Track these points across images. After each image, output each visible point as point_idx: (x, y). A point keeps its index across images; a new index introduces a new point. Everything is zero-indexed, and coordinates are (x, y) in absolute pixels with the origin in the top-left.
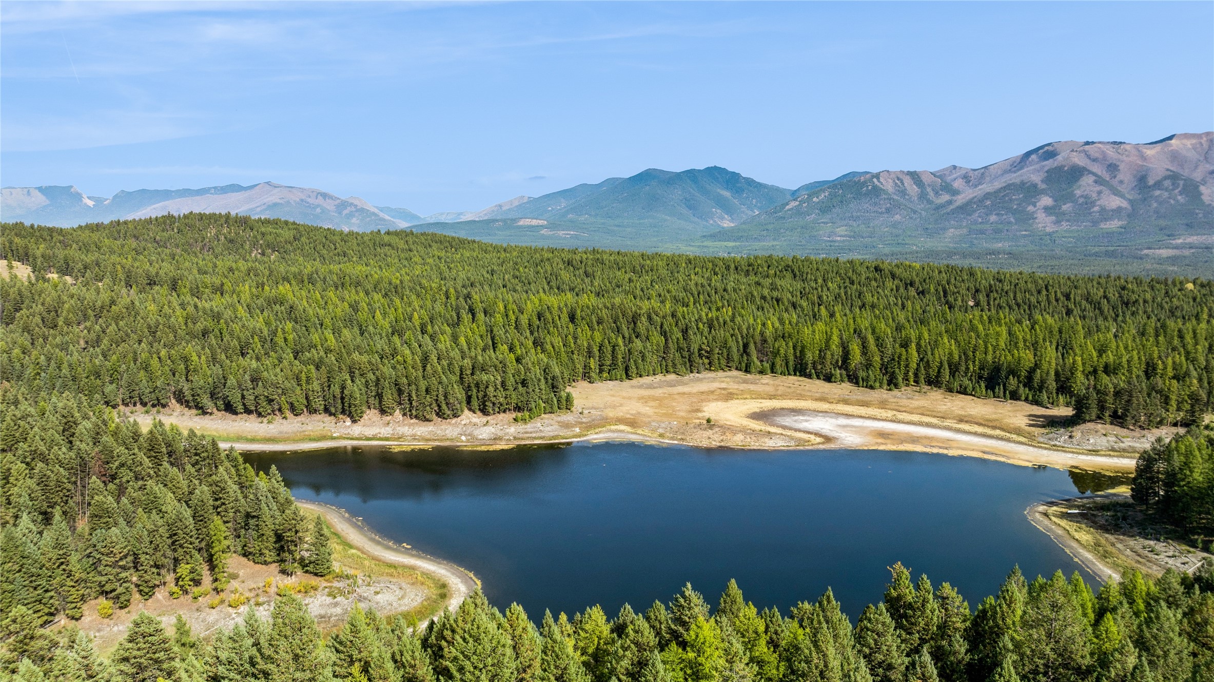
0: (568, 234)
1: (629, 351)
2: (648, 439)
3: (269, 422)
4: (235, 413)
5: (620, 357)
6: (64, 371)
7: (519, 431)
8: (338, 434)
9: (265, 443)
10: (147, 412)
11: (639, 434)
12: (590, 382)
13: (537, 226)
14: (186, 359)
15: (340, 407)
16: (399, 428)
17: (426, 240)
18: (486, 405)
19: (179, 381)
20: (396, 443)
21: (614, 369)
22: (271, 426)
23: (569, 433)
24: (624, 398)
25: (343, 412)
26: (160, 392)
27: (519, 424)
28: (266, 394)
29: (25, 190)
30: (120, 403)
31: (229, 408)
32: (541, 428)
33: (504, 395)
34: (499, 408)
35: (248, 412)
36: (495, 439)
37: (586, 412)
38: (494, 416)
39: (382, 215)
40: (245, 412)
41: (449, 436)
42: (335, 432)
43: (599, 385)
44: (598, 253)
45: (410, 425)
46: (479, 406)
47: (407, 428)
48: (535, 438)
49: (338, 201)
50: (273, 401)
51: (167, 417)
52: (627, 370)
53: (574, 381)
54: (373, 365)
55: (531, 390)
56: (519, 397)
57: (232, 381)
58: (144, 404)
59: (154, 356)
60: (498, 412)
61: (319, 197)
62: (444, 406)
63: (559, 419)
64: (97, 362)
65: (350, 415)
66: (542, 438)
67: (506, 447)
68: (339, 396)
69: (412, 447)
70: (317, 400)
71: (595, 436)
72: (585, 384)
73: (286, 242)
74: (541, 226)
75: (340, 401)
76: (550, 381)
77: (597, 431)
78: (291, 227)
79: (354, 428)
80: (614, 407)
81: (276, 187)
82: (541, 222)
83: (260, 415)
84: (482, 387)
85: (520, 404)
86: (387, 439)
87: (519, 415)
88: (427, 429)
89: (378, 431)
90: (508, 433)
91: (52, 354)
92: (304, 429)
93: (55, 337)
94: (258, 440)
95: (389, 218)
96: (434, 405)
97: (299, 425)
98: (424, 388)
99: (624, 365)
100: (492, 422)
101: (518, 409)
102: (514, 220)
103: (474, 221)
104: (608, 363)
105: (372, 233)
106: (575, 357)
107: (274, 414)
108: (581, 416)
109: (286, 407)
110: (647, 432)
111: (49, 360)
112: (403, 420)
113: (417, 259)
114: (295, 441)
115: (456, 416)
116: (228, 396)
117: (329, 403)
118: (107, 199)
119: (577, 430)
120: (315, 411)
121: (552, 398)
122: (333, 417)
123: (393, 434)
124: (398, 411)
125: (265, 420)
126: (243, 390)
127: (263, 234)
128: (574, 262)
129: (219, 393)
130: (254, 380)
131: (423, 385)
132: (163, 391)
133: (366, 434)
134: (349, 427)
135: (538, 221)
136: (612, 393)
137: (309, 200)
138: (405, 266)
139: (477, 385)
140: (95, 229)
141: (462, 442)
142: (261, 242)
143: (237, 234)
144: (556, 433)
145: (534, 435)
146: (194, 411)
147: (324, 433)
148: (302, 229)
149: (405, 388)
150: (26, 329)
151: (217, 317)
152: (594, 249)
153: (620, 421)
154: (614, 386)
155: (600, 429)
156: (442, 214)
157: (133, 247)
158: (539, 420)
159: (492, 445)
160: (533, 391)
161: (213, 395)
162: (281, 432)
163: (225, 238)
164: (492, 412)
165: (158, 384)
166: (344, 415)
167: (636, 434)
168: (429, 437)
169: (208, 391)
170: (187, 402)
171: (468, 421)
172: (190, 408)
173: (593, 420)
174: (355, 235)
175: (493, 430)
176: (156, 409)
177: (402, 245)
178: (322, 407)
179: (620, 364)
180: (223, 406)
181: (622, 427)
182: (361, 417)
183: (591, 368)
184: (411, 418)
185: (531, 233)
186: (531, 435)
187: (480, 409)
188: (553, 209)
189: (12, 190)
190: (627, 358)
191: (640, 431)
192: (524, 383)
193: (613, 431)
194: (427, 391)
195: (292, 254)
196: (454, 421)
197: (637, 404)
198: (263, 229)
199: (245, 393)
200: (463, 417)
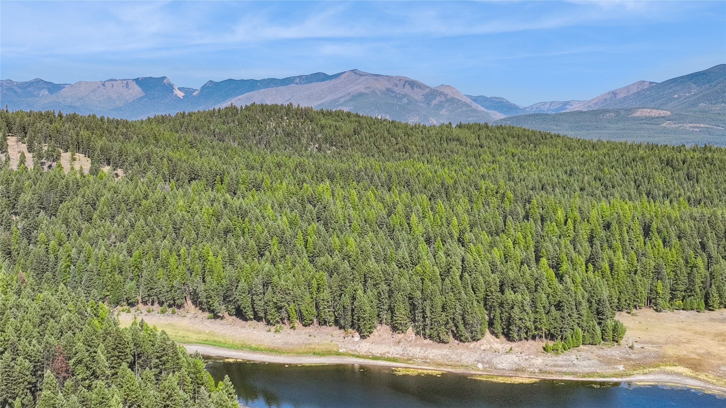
0: (696, 127)
1: (711, 274)
2: (711, 386)
3: (277, 331)
4: (246, 320)
5: (698, 281)
6: (90, 264)
7: (547, 362)
8: (345, 350)
9: (267, 354)
10: (163, 312)
11: (700, 380)
12: (656, 310)
13: (658, 118)
14: (202, 258)
15: (350, 319)
16: (410, 349)
17: (502, 134)
18: (510, 330)
19: (193, 281)
20: (403, 365)
21: (689, 296)
22: (278, 336)
23: (610, 371)
24: (696, 333)
25: (352, 326)
26: (176, 291)
27: (549, 354)
28: (275, 300)
29: (124, 81)
30: (140, 301)
31: (240, 314)
32: (576, 362)
33: (533, 319)
34: (526, 333)
35: (258, 318)
36: (517, 370)
37: (636, 346)
38: (520, 343)
39: (474, 105)
40: (255, 319)
41: (464, 362)
42: (341, 348)
43: (667, 314)
44: (710, 150)
45: (422, 346)
46: (503, 329)
47: (419, 348)
48: (566, 373)
49: (427, 90)
50: (281, 308)
51: (181, 319)
52: (707, 298)
53: (635, 307)
54: (389, 274)
55: (567, 314)
56: (552, 322)
57: (243, 285)
58: (161, 304)
59: (174, 253)
60: (526, 339)
61: (407, 86)
62: (461, 327)
63: (601, 352)
64: (121, 257)
65: (359, 330)
66: (573, 374)
67: (527, 381)
68: (349, 308)
69: (420, 371)
70: (327, 310)
71: (642, 377)
72: (649, 312)
73: (345, 136)
74: (663, 117)
75: (350, 313)
76: (595, 306)
77: (646, 371)
78: (353, 119)
79: (362, 345)
80: (678, 343)
81: (361, 75)
82: (663, 113)
83: (268, 323)
84: (507, 307)
85: (552, 331)
86: (395, 360)
87: (551, 344)
88: (440, 352)
89: (386, 350)
90: (533, 365)
91: (83, 248)
92: (311, 341)
93: (88, 230)
94: (261, 350)
95: (483, 109)
96: (451, 324)
97: (307, 336)
98: (440, 305)
99: (704, 292)
100: (516, 349)
101: (551, 336)
102: (630, 111)
103: (580, 112)
104: (683, 288)
105: (442, 126)
106: (637, 278)
107: (283, 323)
108: (630, 351)
109: (294, 315)
110: (711, 378)
111: (80, 252)
112: (416, 339)
113: (487, 157)
114: (299, 354)
115: (475, 339)
116: (238, 300)
117: (339, 314)
118: (196, 90)
119: (621, 368)
120: (325, 323)
121: (594, 326)
122: (342, 331)
123: (403, 355)
124: (411, 328)
125: (273, 329)
126: (253, 295)
127: (323, 127)
128: (675, 161)
129: (230, 296)
130: (265, 285)
131: (439, 301)
132: (178, 291)
133: (373, 352)
134: (357, 343)
135: (660, 111)
136: (682, 325)
137: (395, 89)
138: (471, 164)
139: (501, 305)
140: (161, 121)
141: (479, 370)
142: (320, 136)
143: (296, 127)
144: (592, 369)
145: (564, 369)
146: (207, 314)
147: (330, 348)
148: (363, 121)
149: (418, 302)
150: (66, 221)
151: (243, 214)
152: (706, 146)
153: (681, 361)
154: (688, 317)
155: (651, 369)
156: (545, 103)
157: (189, 140)
158: (575, 351)
159: (511, 377)
160: (570, 315)
161: (226, 299)
162: (286, 343)
163: (283, 130)
164: (517, 338)
165: (175, 283)
166: (354, 329)
167: (697, 379)
168: (441, 361)
169: (222, 293)
170: (201, 303)
171: (489, 346)
172: (203, 310)
173: (645, 357)
174: (421, 129)
175: (516, 359)
176: (171, 309)
177: (472, 139)
178: (333, 318)
179: (698, 290)
180: (234, 310)
181: (680, 369)
182: (370, 333)
183: (657, 293)
184: (425, 338)
185: (649, 126)
186: (560, 369)
187: (503, 333)
188: (680, 96)
189: (114, 82)
190: (708, 284)
191: (702, 376)
192: (559, 306)
193: (668, 373)
194: (444, 308)
195: (350, 148)
196: (472, 345)
197: (711, 342)
198: (323, 122)
199: (255, 297)
200: (483, 341)
